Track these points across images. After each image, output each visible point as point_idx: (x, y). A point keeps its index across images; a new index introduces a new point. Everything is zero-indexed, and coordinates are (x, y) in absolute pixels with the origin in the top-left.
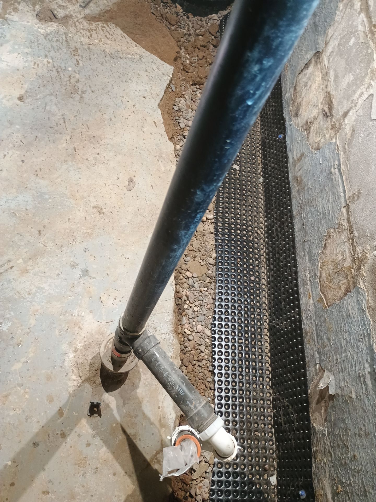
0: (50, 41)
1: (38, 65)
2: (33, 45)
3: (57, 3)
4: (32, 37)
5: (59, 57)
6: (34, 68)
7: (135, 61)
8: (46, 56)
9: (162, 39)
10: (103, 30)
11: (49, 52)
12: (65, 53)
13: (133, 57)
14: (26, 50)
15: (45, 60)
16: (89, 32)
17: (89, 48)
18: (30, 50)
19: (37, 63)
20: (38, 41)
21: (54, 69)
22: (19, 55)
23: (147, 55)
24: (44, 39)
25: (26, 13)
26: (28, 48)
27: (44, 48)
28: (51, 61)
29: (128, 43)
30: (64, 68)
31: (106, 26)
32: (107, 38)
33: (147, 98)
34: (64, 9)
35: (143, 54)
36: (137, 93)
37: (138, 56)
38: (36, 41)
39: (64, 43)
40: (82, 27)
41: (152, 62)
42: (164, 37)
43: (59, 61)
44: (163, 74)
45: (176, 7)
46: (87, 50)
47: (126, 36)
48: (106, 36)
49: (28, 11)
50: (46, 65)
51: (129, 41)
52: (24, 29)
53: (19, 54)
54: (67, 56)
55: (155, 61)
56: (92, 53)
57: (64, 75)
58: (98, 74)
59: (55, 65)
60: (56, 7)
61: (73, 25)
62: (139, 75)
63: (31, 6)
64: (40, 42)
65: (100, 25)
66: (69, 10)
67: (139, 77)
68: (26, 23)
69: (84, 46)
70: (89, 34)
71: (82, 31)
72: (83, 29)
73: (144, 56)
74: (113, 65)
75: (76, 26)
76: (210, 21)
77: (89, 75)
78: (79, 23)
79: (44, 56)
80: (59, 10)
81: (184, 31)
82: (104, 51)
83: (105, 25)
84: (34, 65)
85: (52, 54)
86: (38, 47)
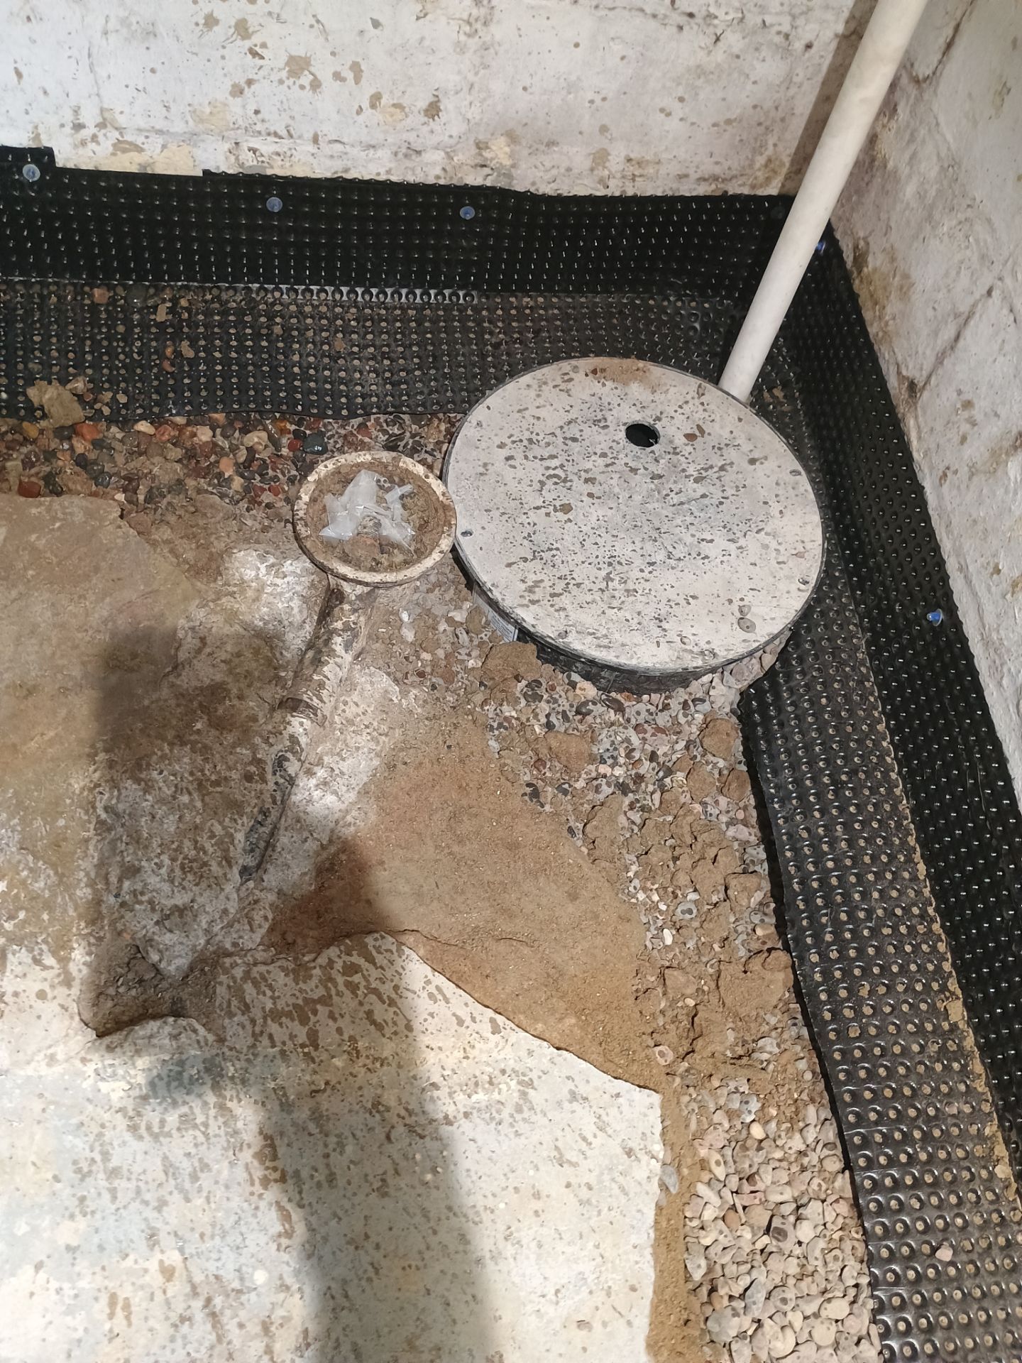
0: (156, 1137)
1: (127, 1306)
2: (89, 1188)
3: (151, 902)
4: (79, 1142)
5: (206, 1219)
6: (113, 1336)
7: (505, 1114)
8: (152, 1238)
9: (571, 908)
10: (353, 988)
11: (162, 1204)
12: (227, 1187)
13: (496, 1096)
14: (69, 1233)
15: (153, 1266)
16: (304, 1021)
17: (317, 1116)
18: (82, 1223)
19: (122, 1295)
20: (106, 1156)
21: (198, 1304)
22: (42, 1275)
23: (545, 1064)
24: (128, 1136)
25: (39, 1004)
26: (72, 1217)
27: (138, 1191)
28: (174, 1258)
29: (460, 1022)
30: (236, 1285)
31: (361, 961)
32: (379, 1027)
33: (597, 1325)
34: (185, 928)
35: (530, 1062)
36: (550, 1311)
37: (513, 1084)
38: (98, 1158)
39: (213, 1129)
40: (269, 1005)
41: (573, 1096)
42: (573, 897)
43: (209, 1244)
44: (629, 1153)
45: (573, 685)
46: (312, 1127)
47: (449, 987)
48: (369, 1014)
49: (41, 995)
50: (159, 1297)
51: (463, 1013)
52: (37, 1105)
53: (38, 1267)
54: (236, 1202)
55: (583, 1090)
56: (332, 1140)
57: (241, 1326)
58: (378, 1256)
59: (198, 1278)
60: (152, 928)
61: (235, 1002)
62: (537, 1196)
63: (49, 960)
64: (114, 1162)
65: (339, 965)
66: (204, 921)
67: (537, 1205)
68: (44, 1070)
69: (295, 1115)
70: (302, 1034)
71: (273, 1027)
72: (276, 1015)
73: (534, 1075)
74: (429, 1177)
75: (246, 1008)
76: (699, 707)
77: (345, 1282)
78: (256, 984)
79: (142, 1245)
80: (168, 938)
81: (618, 771)
82: (377, 1104)
83: (356, 959)
84: (111, 1316)
85: (176, 1212)
86: (113, 1193)
